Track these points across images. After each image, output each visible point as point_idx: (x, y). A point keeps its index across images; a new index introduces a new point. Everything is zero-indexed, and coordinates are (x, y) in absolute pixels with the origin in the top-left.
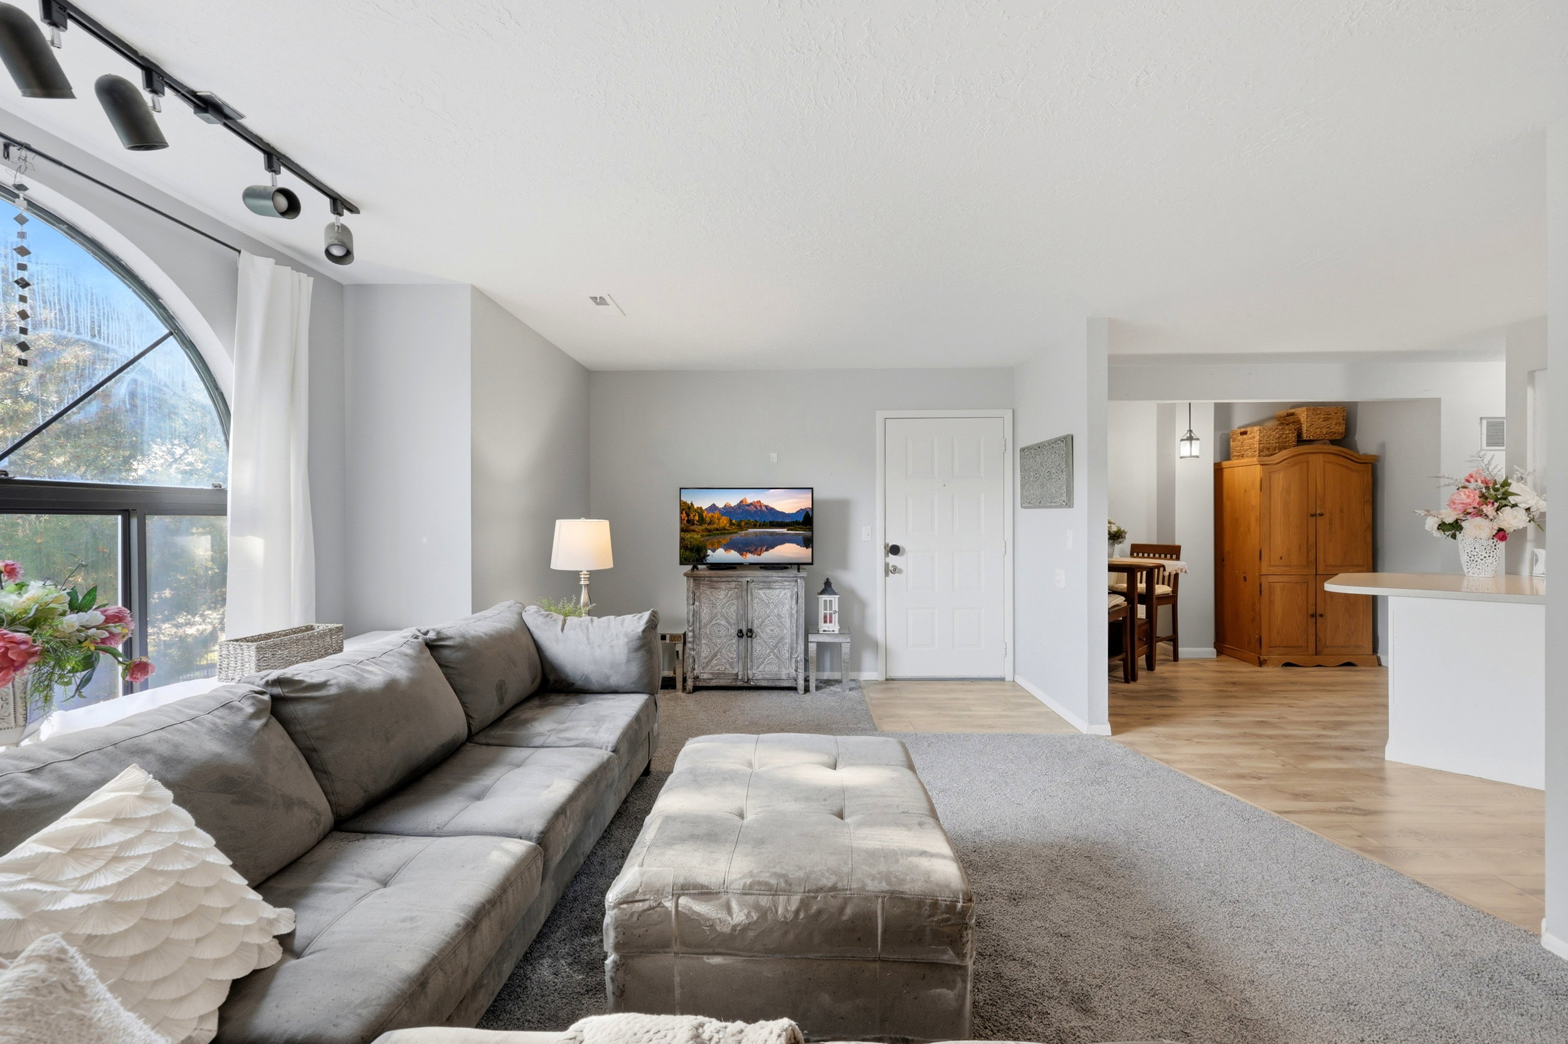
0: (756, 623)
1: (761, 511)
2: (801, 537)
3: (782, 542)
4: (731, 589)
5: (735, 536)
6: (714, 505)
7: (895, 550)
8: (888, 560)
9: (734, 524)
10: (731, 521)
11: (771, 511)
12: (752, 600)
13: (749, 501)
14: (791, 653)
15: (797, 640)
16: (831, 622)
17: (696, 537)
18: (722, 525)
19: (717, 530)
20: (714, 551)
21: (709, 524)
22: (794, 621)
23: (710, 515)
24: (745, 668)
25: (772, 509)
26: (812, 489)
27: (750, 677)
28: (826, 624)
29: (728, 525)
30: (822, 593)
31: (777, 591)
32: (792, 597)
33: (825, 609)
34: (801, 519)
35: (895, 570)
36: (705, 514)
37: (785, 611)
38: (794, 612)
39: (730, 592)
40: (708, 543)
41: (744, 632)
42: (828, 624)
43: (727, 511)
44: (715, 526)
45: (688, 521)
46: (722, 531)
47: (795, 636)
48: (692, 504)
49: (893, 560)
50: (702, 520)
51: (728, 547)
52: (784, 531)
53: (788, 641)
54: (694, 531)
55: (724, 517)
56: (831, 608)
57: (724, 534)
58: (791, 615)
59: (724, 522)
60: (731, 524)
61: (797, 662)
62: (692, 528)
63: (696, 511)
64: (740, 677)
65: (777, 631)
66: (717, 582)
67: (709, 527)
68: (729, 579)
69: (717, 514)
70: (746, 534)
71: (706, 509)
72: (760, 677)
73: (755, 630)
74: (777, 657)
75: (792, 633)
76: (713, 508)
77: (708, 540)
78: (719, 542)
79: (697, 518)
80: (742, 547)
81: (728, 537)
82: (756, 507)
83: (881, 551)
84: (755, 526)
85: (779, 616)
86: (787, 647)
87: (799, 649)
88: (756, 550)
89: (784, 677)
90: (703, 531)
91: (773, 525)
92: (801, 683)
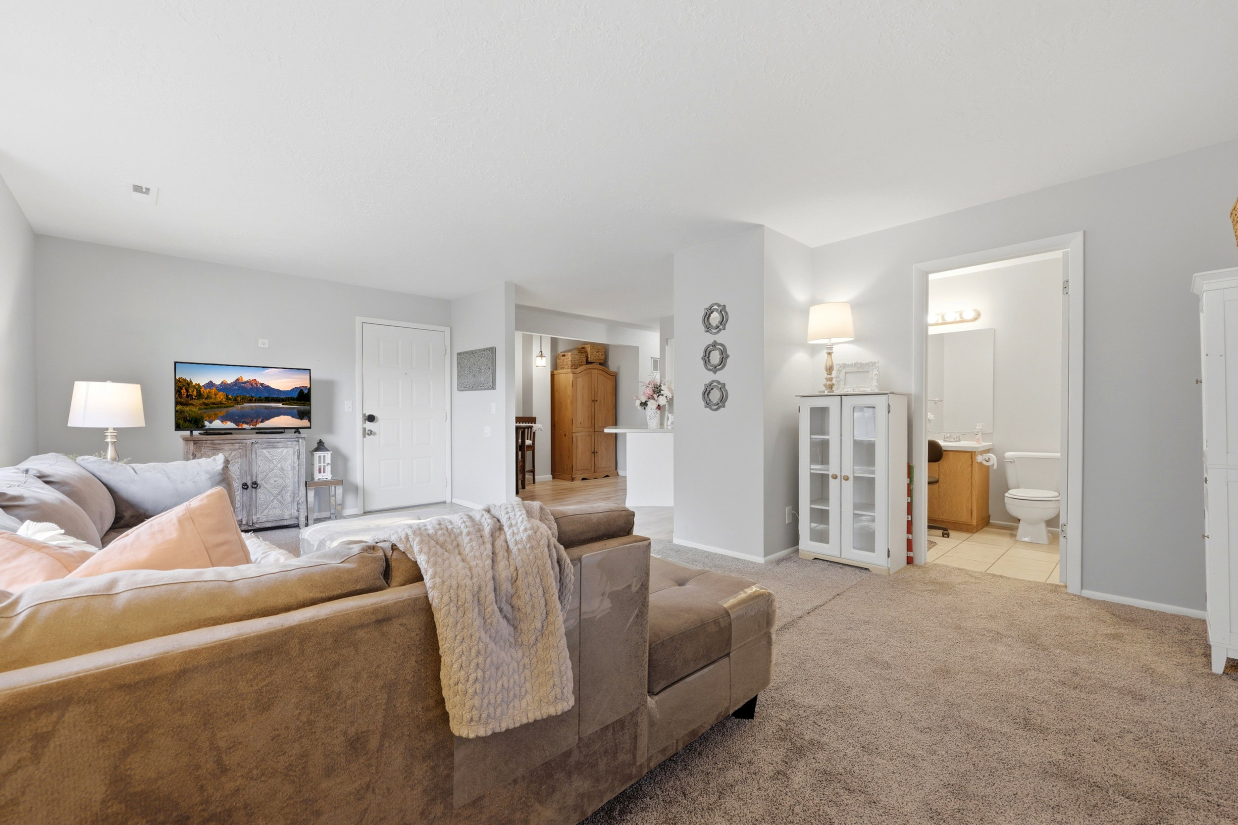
0: (260, 476)
1: (257, 388)
2: (296, 411)
3: (278, 415)
4: (235, 450)
5: (231, 410)
6: (211, 382)
7: (371, 418)
8: (365, 426)
9: (230, 399)
10: (227, 396)
11: (267, 388)
12: (256, 457)
13: (245, 379)
14: (294, 498)
15: (299, 487)
16: (324, 472)
17: (193, 410)
18: (219, 400)
19: (214, 404)
20: (211, 422)
21: (206, 399)
22: (296, 472)
23: (207, 390)
24: (249, 514)
25: (268, 387)
26: (309, 370)
27: (256, 520)
28: (320, 474)
29: (224, 400)
30: (317, 450)
31: (280, 450)
32: (294, 454)
33: (320, 462)
34: (295, 395)
35: (371, 433)
36: (202, 390)
37: (287, 465)
38: (296, 465)
39: (235, 454)
40: (205, 415)
41: (249, 484)
42: (322, 474)
43: (224, 387)
44: (212, 400)
45: (187, 396)
46: (219, 405)
47: (297, 485)
48: (191, 381)
49: (369, 425)
50: (200, 395)
52: (280, 405)
53: (290, 488)
54: (192, 404)
55: (220, 393)
56: (324, 462)
57: (221, 407)
58: (294, 468)
59: (221, 397)
60: (228, 398)
61: (298, 504)
62: (191, 402)
63: (194, 387)
64: (245, 521)
65: (280, 481)
66: (220, 444)
67: (206, 401)
68: (233, 441)
69: (213, 391)
70: (242, 408)
71: (204, 386)
72: (265, 520)
73: (259, 482)
74: (281, 502)
75: (294, 483)
76: (210, 384)
77: (205, 413)
78: (216, 414)
79: (195, 393)
80: (238, 419)
81: (225, 410)
82: (252, 385)
83: (359, 418)
84: (251, 401)
85: (282, 469)
86: (289, 494)
87: (300, 494)
88: (252, 421)
89: (286, 517)
90: (201, 405)
91: (268, 400)
92: (302, 520)
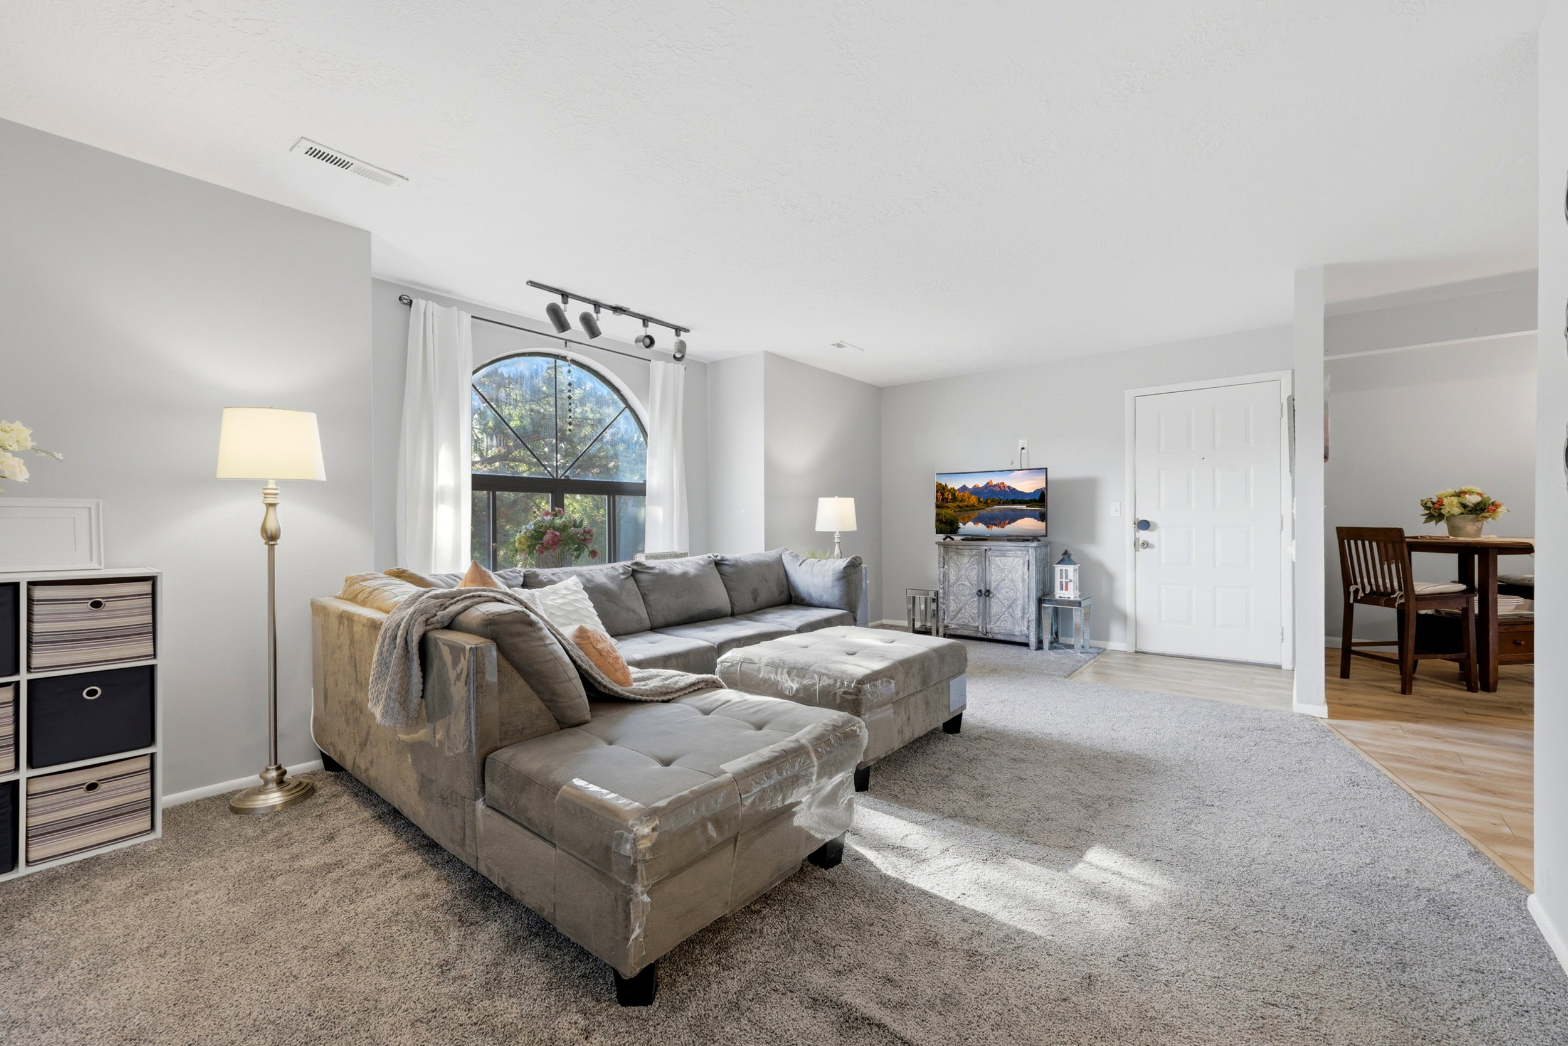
0: (993, 585)
1: (1005, 491)
2: (1038, 513)
3: (1022, 517)
4: (973, 556)
5: (982, 512)
6: (965, 486)
7: (1144, 525)
8: (1138, 535)
9: (981, 502)
10: (979, 499)
11: (1013, 490)
12: (989, 565)
13: (994, 483)
14: (1024, 613)
15: (1029, 602)
16: (1067, 589)
17: (949, 512)
18: (972, 502)
19: (968, 506)
21: (961, 502)
22: (1026, 585)
23: (962, 494)
24: (984, 622)
25: (1014, 489)
26: (1046, 469)
27: (988, 631)
28: (1061, 592)
29: (977, 502)
30: (1059, 563)
31: (1010, 560)
32: (1024, 564)
33: (1061, 578)
34: (1037, 497)
35: (1145, 545)
36: (957, 494)
37: (1017, 577)
38: (1026, 577)
39: (972, 559)
40: (959, 518)
41: (983, 591)
42: (1064, 591)
43: (976, 491)
44: (966, 503)
45: (943, 500)
46: (972, 508)
47: (1027, 599)
48: (946, 485)
49: (1144, 535)
50: (954, 499)
51: (976, 521)
52: (1024, 507)
53: (1020, 602)
54: (948, 507)
55: (973, 496)
56: (1066, 578)
57: (973, 510)
58: (1023, 580)
59: (973, 500)
60: (980, 502)
61: (1029, 621)
62: (946, 505)
63: (949, 491)
64: (980, 630)
65: (1011, 594)
66: (962, 549)
67: (960, 504)
68: (970, 547)
69: (967, 494)
70: (992, 510)
71: (958, 490)
72: (997, 631)
73: (992, 590)
74: (1011, 616)
75: (1024, 596)
76: (964, 488)
77: (960, 515)
78: (969, 517)
79: (950, 496)
80: (989, 521)
81: (977, 513)
82: (1000, 487)
83: (1130, 527)
84: (999, 504)
85: (1012, 580)
86: (1019, 608)
87: (1030, 611)
88: (1000, 523)
89: (1017, 633)
90: (955, 507)
91: (1014, 502)
92: (1033, 641)
